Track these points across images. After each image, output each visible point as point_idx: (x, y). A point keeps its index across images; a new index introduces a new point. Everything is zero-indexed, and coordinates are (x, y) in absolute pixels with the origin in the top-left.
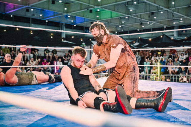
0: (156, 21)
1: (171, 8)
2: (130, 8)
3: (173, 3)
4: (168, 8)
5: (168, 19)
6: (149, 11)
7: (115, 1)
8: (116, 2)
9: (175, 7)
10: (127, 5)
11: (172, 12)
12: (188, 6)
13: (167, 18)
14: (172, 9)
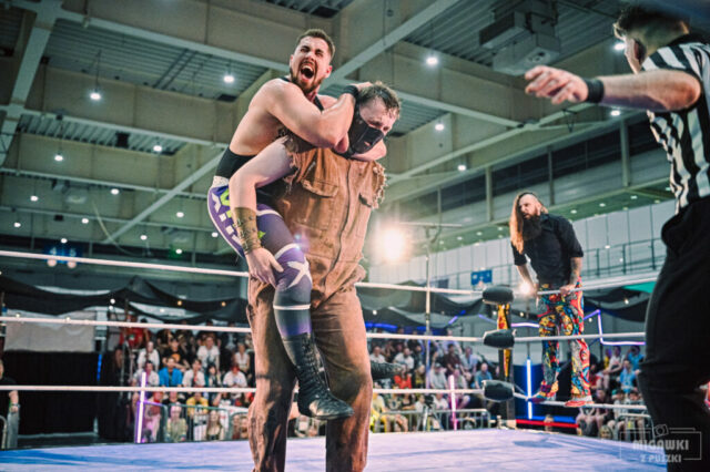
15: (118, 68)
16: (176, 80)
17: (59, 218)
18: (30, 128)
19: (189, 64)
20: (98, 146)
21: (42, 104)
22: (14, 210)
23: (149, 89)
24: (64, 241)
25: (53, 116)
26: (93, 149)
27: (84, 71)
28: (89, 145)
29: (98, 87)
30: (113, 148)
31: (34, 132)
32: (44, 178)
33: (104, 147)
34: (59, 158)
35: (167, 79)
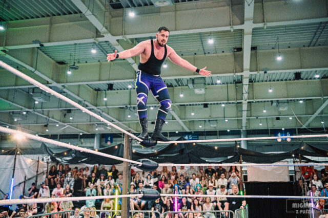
0: (71, 124)
1: (100, 106)
2: (36, 99)
3: (105, 99)
4: (96, 106)
5: (90, 122)
6: (66, 107)
7: (14, 84)
8: (16, 85)
9: (106, 106)
10: (32, 94)
11: (99, 112)
12: (124, 106)
13: (89, 120)
14: (102, 108)
15: (289, 42)
16: (319, 40)
17: (278, 119)
18: (256, 80)
19: (324, 30)
20: (288, 82)
21: (257, 68)
22: (257, 118)
23: (307, 48)
24: (283, 129)
25: (263, 72)
26: (287, 83)
27: (273, 48)
28: (284, 82)
29: (280, 53)
30: (296, 81)
31: (258, 81)
32: (268, 101)
33: (292, 81)
34: (270, 91)
35: (314, 40)
